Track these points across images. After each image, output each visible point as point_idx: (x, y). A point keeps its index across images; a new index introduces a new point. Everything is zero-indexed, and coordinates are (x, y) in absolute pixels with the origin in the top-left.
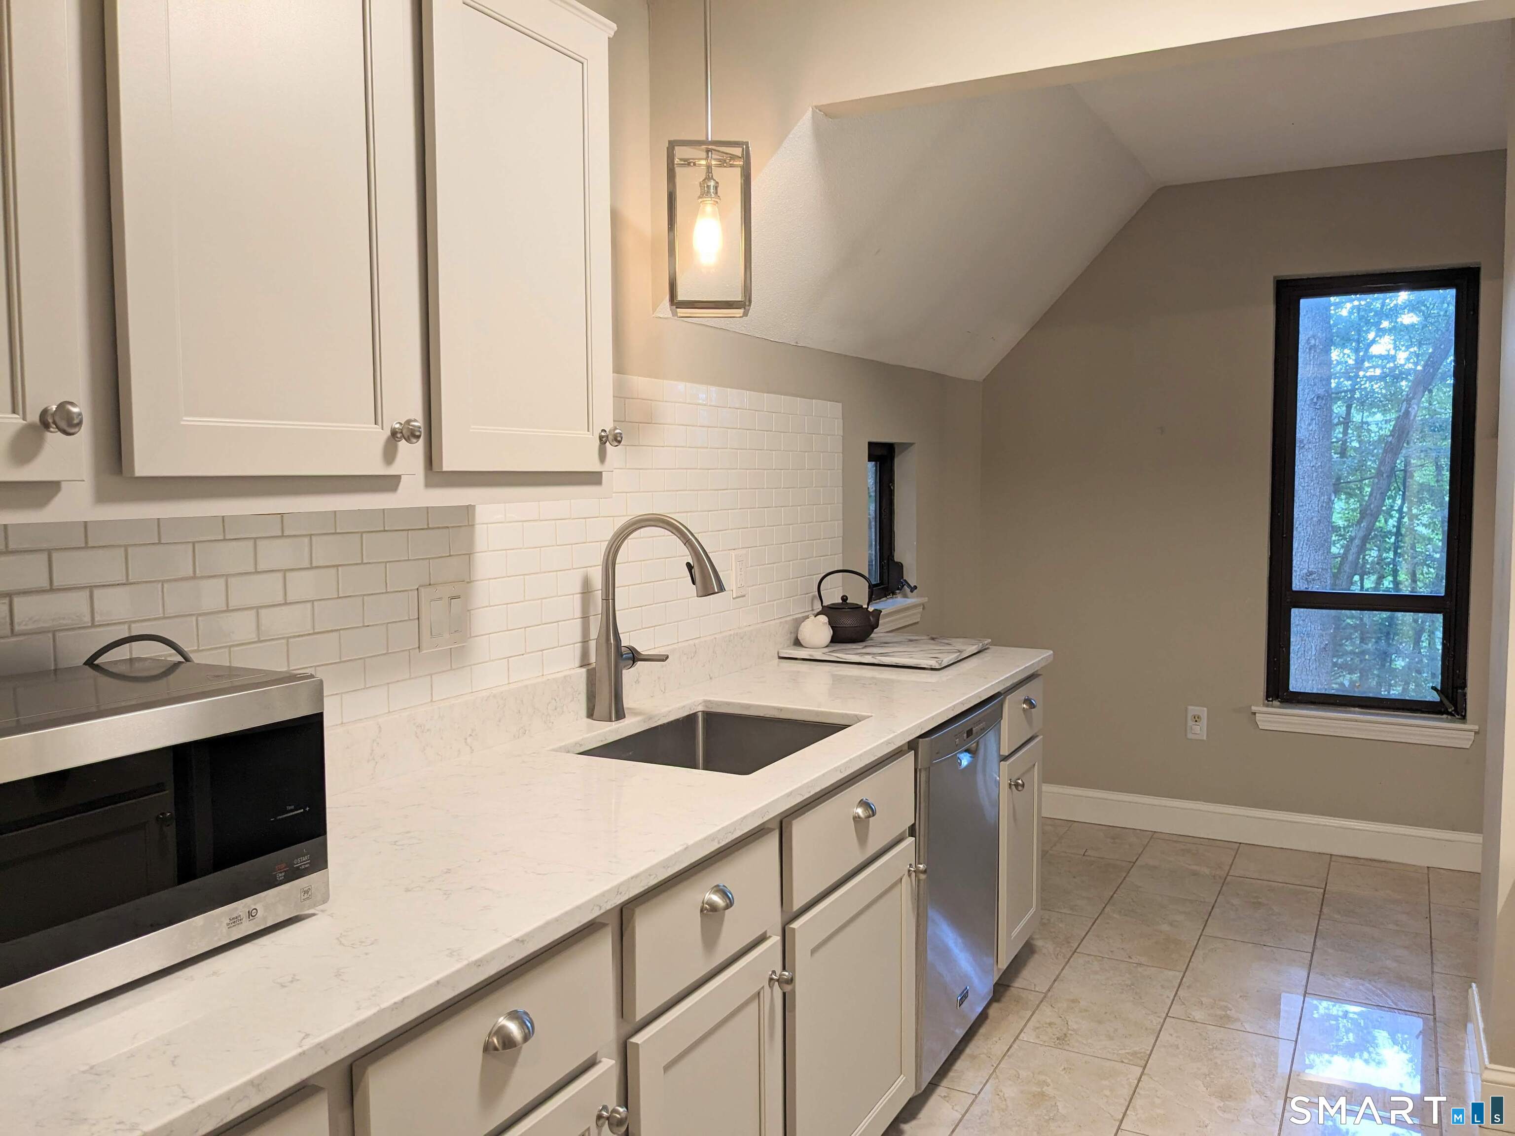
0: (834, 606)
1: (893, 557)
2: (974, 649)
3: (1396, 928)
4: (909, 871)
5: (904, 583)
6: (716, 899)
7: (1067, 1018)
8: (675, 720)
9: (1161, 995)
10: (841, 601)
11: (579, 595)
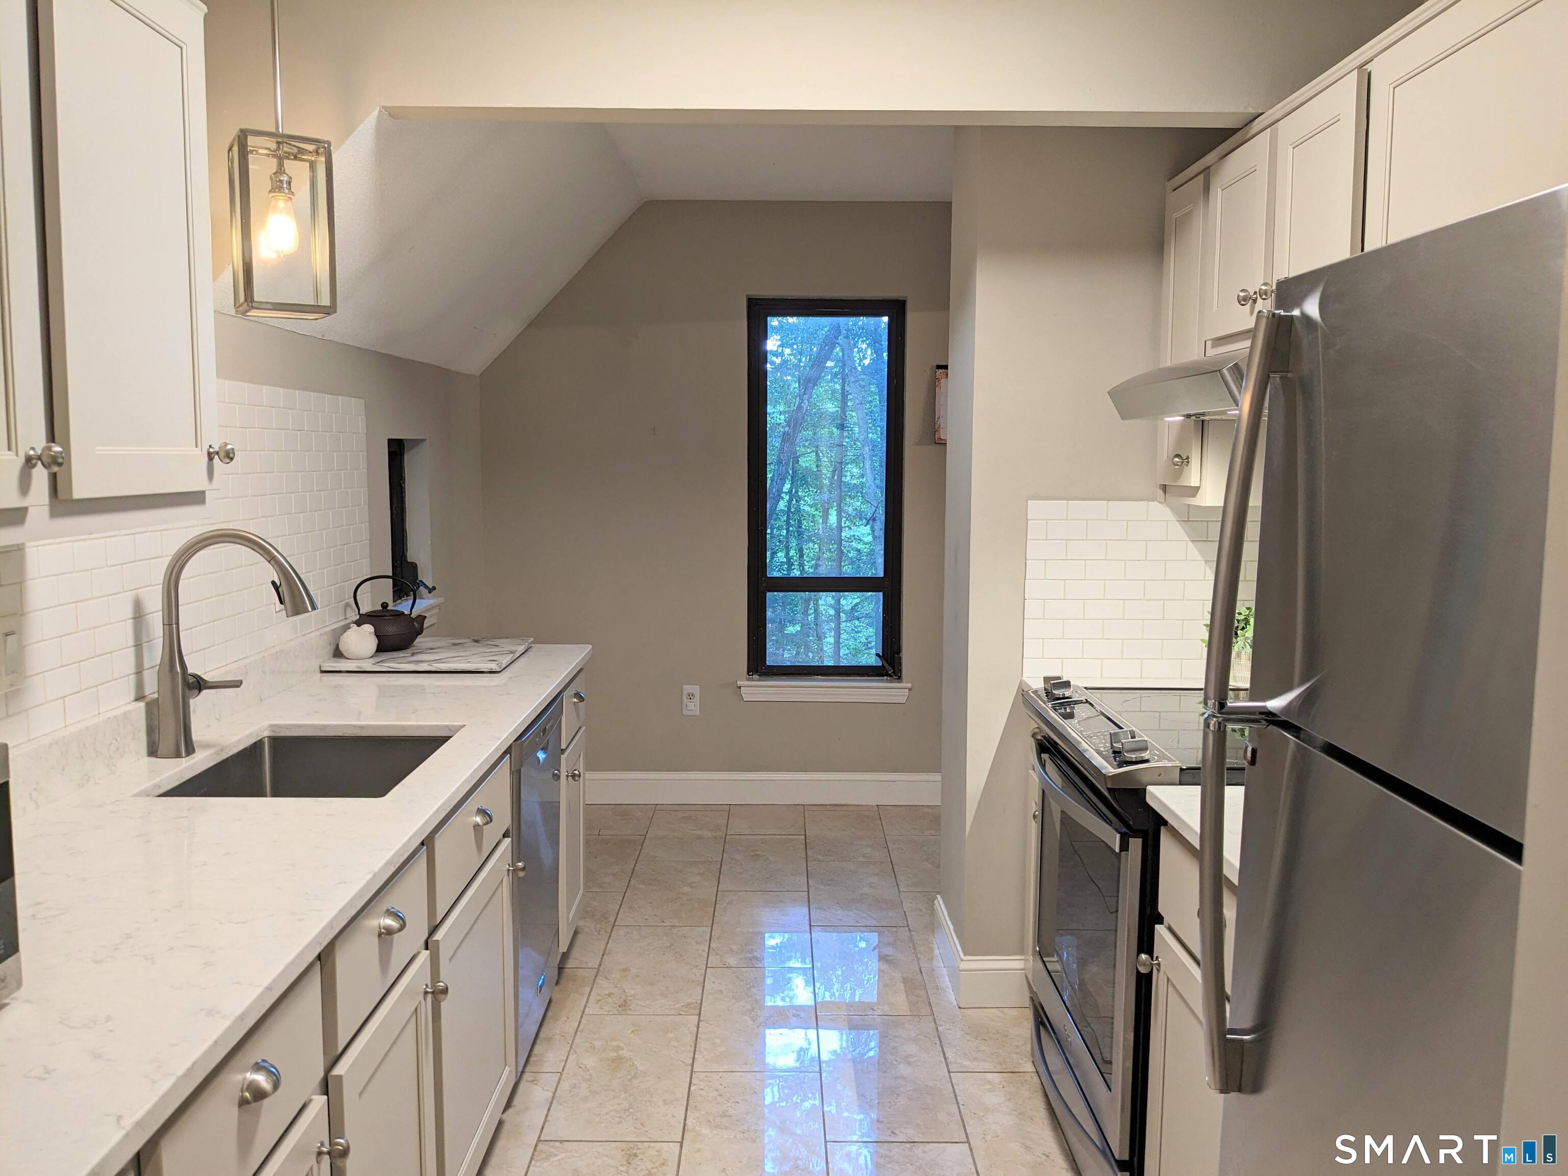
0: (370, 614)
1: (406, 557)
2: (522, 649)
3: (865, 860)
4: (508, 870)
5: (421, 584)
6: (390, 922)
7: (623, 986)
8: (243, 749)
9: (697, 950)
10: (381, 609)
11: (131, 621)
